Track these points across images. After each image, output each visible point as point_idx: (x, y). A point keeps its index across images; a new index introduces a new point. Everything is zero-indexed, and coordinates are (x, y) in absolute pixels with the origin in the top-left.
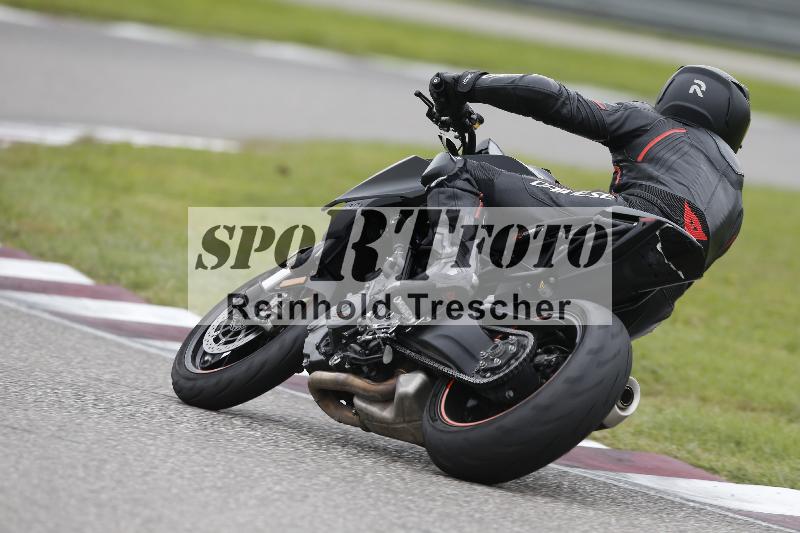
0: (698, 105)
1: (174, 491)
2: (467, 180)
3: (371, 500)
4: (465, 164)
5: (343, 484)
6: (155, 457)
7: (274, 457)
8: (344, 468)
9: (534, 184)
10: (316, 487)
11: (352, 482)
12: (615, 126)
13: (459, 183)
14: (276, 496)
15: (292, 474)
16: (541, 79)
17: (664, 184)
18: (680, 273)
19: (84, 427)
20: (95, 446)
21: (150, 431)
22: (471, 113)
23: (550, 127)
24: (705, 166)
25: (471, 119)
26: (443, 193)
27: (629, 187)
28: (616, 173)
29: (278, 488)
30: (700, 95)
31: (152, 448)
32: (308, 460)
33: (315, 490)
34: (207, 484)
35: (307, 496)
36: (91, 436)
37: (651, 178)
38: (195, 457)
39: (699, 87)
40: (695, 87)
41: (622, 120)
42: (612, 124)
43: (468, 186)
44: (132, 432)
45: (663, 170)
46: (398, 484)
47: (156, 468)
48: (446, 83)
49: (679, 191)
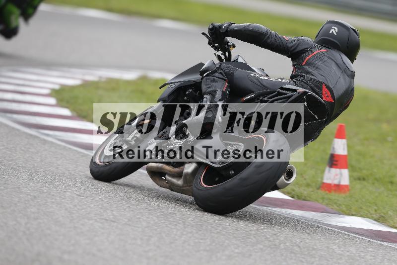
0: (334, 39)
1: (185, 252)
2: (221, 73)
3: (283, 257)
4: (220, 66)
5: (269, 249)
6: (176, 235)
7: (235, 235)
8: (270, 241)
9: (252, 75)
10: (256, 251)
11: (274, 248)
12: (293, 48)
13: (217, 74)
14: (236, 255)
15: (244, 244)
16: (258, 26)
17: (313, 75)
18: (316, 116)
19: (141, 220)
20: (146, 229)
21: (174, 222)
22: (228, 42)
23: (263, 49)
24: (334, 67)
25: (228, 45)
26: (208, 79)
27: (297, 77)
28: (293, 70)
29: (236, 251)
30: (335, 34)
31: (175, 230)
32: (252, 237)
33: (256, 252)
34: (202, 248)
35: (251, 255)
36: (144, 224)
37: (308, 73)
38: (195, 235)
39: (334, 30)
40: (332, 30)
41: (296, 46)
42: (291, 47)
43: (221, 76)
44: (164, 222)
45: (313, 69)
46: (297, 249)
47: (176, 240)
48: (215, 28)
49: (320, 79)
